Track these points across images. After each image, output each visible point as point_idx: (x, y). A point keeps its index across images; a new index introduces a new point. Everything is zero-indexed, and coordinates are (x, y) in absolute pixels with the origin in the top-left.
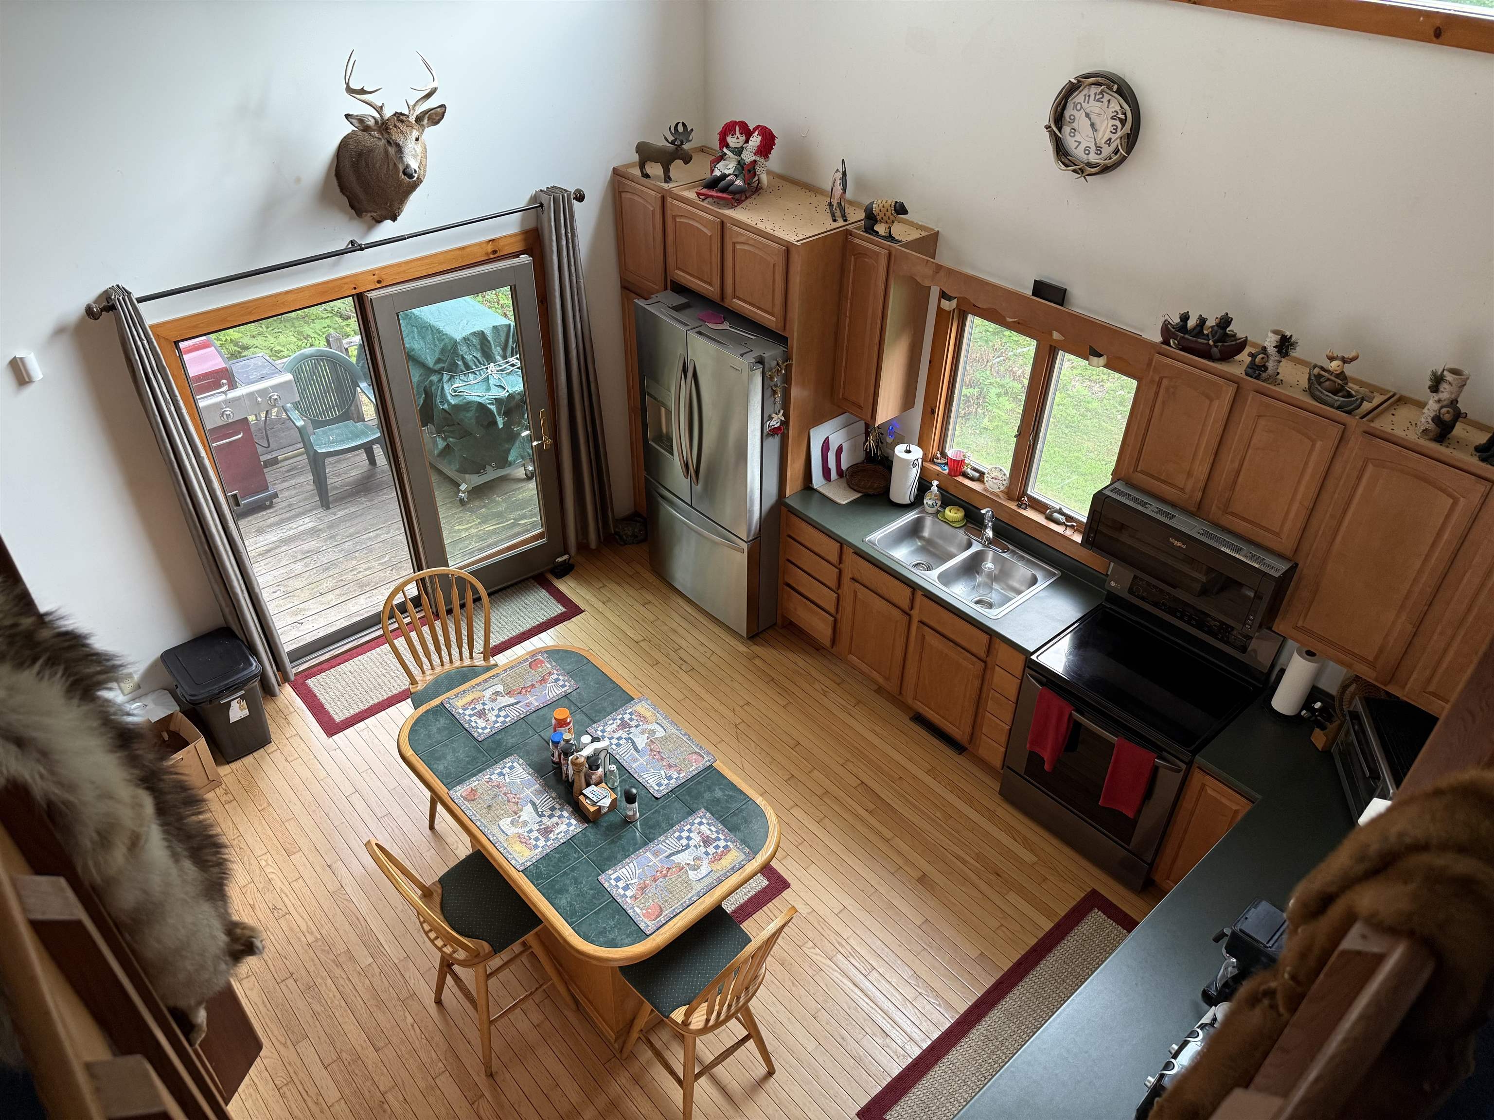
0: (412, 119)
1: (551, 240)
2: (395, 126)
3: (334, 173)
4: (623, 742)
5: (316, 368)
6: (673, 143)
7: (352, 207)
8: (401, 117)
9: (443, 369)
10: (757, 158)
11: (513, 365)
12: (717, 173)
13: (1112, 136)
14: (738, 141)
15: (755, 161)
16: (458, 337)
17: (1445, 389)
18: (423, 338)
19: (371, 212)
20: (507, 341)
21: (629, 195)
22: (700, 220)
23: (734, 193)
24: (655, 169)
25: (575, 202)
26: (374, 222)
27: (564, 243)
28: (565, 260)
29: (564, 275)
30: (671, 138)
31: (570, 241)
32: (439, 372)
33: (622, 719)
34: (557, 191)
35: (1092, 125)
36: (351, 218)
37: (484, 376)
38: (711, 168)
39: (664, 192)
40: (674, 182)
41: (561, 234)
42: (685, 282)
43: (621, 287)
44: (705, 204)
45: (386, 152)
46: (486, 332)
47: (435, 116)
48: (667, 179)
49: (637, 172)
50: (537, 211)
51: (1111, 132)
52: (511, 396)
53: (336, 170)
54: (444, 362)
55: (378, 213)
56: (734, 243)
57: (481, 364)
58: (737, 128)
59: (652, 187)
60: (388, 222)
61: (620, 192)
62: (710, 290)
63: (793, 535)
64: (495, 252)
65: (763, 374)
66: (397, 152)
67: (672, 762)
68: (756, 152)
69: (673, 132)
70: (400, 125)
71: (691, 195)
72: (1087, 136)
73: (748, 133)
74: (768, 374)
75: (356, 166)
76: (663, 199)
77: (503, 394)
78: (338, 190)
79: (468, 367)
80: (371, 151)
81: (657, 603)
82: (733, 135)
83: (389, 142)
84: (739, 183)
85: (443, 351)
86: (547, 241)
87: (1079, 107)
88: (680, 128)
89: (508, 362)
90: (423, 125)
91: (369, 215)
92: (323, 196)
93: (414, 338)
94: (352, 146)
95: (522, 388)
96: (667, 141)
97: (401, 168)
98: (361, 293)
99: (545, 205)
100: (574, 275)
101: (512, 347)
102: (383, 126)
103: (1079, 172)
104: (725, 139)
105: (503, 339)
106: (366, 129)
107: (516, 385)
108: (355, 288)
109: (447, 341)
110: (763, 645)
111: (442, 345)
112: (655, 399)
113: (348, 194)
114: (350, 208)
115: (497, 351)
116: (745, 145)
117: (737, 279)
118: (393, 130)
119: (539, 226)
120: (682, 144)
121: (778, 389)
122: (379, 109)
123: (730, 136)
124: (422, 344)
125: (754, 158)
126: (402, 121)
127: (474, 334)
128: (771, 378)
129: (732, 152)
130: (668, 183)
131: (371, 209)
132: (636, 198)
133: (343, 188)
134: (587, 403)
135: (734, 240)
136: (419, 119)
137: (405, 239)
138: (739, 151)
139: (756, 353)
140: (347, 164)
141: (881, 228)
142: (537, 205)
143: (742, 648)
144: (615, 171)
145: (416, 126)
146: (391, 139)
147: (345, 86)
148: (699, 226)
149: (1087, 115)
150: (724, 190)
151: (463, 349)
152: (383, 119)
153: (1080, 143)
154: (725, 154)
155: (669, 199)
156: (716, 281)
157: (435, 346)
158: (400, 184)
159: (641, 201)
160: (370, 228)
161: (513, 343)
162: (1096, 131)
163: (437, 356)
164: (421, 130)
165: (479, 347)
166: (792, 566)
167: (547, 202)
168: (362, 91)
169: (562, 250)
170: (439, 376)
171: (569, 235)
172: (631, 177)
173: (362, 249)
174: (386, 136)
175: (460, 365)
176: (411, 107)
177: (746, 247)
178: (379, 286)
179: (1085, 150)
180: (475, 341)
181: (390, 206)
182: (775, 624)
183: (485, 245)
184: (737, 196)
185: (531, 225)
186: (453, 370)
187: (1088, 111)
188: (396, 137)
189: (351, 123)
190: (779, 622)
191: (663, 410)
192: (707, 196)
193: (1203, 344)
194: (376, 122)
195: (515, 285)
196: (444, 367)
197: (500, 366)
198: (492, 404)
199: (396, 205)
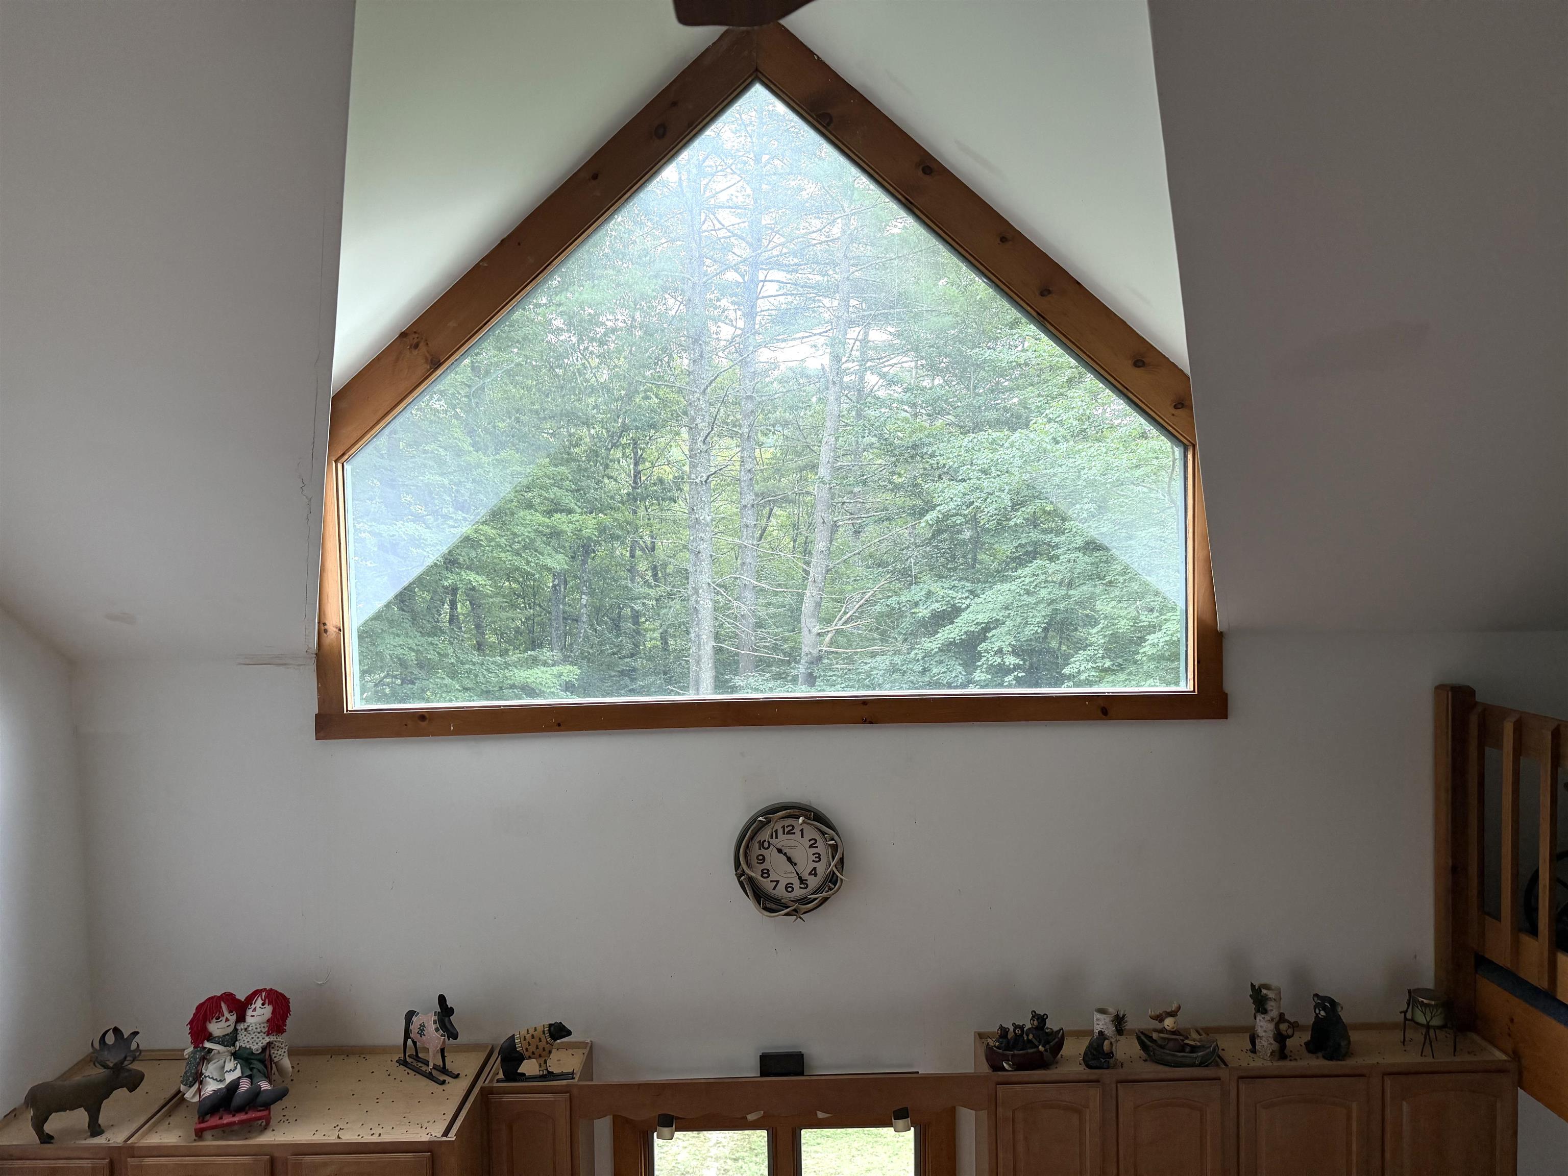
10: (272, 1038)
13: (815, 865)
14: (228, 1023)
15: (269, 1044)
17: (1272, 1006)
23: (265, 1106)
24: (68, 1122)
35: (789, 859)
39: (95, 1153)
40: (115, 1128)
48: (97, 1128)
49: (26, 1138)
51: (813, 861)
58: (224, 1007)
59: (66, 1153)
68: (268, 1031)
72: (786, 872)
73: (240, 1008)
76: (114, 1165)
82: (218, 1018)
84: (261, 1086)
87: (766, 845)
103: (794, 913)
104: (203, 1029)
116: (241, 1026)
120: (118, 1060)
123: (211, 1021)
125: (267, 1040)
129: (222, 1044)
138: (230, 1039)
141: (529, 1067)
149: (780, 851)
150: (246, 1106)
153: (778, 882)
154: (210, 1050)
162: (795, 864)
179: (786, 888)
187: (779, 846)
193: (1033, 1053)
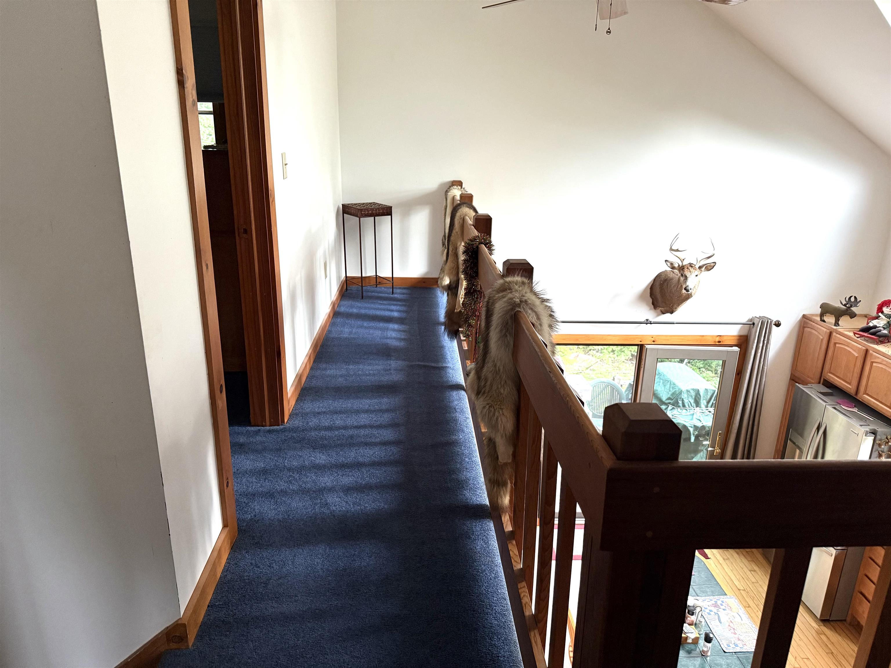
0: (697, 267)
1: (754, 342)
2: (688, 268)
3: (650, 287)
4: (712, 613)
5: (604, 390)
6: (845, 305)
7: (653, 304)
8: (692, 265)
9: (670, 403)
11: (710, 412)
12: (871, 324)
14: (890, 310)
16: (684, 389)
18: (664, 386)
19: (661, 307)
20: (711, 399)
21: (809, 330)
22: (852, 347)
23: (880, 336)
24: (830, 319)
25: (774, 327)
26: (661, 313)
27: (761, 345)
28: (759, 355)
29: (756, 362)
30: (844, 303)
31: (765, 345)
32: (667, 404)
33: (716, 602)
34: (764, 318)
36: (651, 309)
37: (692, 413)
38: (868, 322)
39: (832, 330)
40: (841, 326)
41: (761, 340)
42: (833, 380)
43: (790, 379)
44: (858, 339)
45: (679, 279)
46: (700, 390)
47: (709, 267)
48: (837, 324)
49: (818, 319)
50: (750, 326)
52: (703, 427)
53: (651, 286)
54: (672, 400)
55: (665, 309)
56: (872, 362)
57: (692, 406)
58: (890, 304)
59: (825, 326)
60: (669, 314)
61: (804, 327)
62: (850, 388)
63: (873, 558)
64: (719, 342)
65: (874, 440)
66: (684, 280)
67: (741, 638)
69: (847, 300)
70: (690, 268)
71: (851, 334)
74: (878, 442)
75: (661, 285)
76: (831, 334)
77: (699, 425)
78: (649, 294)
79: (684, 406)
80: (672, 279)
81: (760, 574)
82: (887, 307)
83: (682, 275)
84: (885, 332)
85: (673, 394)
86: (751, 343)
88: (853, 299)
89: (707, 410)
90: (702, 270)
91: (660, 308)
92: (641, 297)
93: (659, 385)
94: (663, 276)
95: (711, 425)
96: (842, 304)
97: (684, 287)
98: (643, 344)
99: (756, 324)
100: (762, 364)
101: (713, 403)
102: (682, 268)
104: (882, 308)
105: (709, 397)
106: (673, 268)
107: (708, 421)
108: (641, 341)
109: (677, 389)
110: (831, 629)
111: (673, 391)
112: (794, 443)
113: (653, 297)
114: (652, 304)
115: (703, 403)
117: (869, 384)
118: (686, 270)
119: (749, 335)
120: (851, 306)
121: (884, 454)
122: (682, 260)
123: (886, 307)
124: (663, 388)
126: (692, 267)
127: (693, 389)
128: (880, 445)
129: (885, 316)
130: (836, 326)
131: (662, 306)
132: (813, 331)
133: (652, 294)
134: (748, 437)
135: (872, 360)
136: (700, 268)
137: (674, 324)
138: (889, 316)
139: (872, 427)
140: (657, 284)
142: (752, 324)
143: (814, 624)
144: (804, 316)
145: (698, 270)
146: (684, 273)
147: (670, 248)
148: (851, 350)
150: (874, 334)
151: (684, 396)
152: (682, 264)
155: (834, 334)
156: (855, 383)
157: (670, 391)
158: (681, 295)
159: (816, 333)
160: (658, 315)
161: (714, 400)
163: (669, 396)
164: (700, 272)
165: (694, 397)
166: (869, 581)
167: (758, 322)
168: (677, 250)
169: (759, 348)
170: (666, 406)
171: (766, 342)
172: (813, 320)
173: (651, 323)
174: (682, 272)
175: (680, 404)
176: (698, 261)
177: (880, 366)
178: (653, 343)
180: (693, 394)
181: (672, 306)
182: (845, 620)
183: (715, 337)
184: (881, 339)
185: (744, 333)
186: (676, 404)
188: (687, 273)
189: (667, 264)
190: (849, 619)
191: (798, 451)
192: (862, 336)
194: (679, 265)
195: (725, 361)
196: (670, 402)
197: (702, 410)
198: (691, 427)
199: (675, 306)
